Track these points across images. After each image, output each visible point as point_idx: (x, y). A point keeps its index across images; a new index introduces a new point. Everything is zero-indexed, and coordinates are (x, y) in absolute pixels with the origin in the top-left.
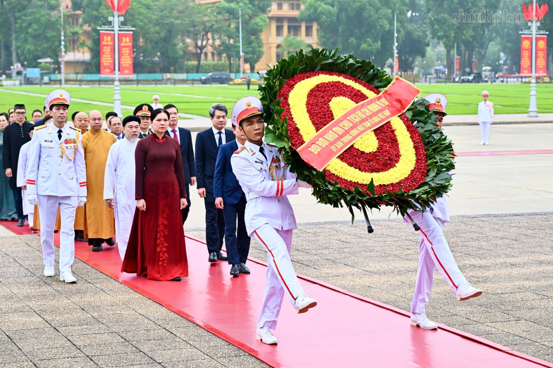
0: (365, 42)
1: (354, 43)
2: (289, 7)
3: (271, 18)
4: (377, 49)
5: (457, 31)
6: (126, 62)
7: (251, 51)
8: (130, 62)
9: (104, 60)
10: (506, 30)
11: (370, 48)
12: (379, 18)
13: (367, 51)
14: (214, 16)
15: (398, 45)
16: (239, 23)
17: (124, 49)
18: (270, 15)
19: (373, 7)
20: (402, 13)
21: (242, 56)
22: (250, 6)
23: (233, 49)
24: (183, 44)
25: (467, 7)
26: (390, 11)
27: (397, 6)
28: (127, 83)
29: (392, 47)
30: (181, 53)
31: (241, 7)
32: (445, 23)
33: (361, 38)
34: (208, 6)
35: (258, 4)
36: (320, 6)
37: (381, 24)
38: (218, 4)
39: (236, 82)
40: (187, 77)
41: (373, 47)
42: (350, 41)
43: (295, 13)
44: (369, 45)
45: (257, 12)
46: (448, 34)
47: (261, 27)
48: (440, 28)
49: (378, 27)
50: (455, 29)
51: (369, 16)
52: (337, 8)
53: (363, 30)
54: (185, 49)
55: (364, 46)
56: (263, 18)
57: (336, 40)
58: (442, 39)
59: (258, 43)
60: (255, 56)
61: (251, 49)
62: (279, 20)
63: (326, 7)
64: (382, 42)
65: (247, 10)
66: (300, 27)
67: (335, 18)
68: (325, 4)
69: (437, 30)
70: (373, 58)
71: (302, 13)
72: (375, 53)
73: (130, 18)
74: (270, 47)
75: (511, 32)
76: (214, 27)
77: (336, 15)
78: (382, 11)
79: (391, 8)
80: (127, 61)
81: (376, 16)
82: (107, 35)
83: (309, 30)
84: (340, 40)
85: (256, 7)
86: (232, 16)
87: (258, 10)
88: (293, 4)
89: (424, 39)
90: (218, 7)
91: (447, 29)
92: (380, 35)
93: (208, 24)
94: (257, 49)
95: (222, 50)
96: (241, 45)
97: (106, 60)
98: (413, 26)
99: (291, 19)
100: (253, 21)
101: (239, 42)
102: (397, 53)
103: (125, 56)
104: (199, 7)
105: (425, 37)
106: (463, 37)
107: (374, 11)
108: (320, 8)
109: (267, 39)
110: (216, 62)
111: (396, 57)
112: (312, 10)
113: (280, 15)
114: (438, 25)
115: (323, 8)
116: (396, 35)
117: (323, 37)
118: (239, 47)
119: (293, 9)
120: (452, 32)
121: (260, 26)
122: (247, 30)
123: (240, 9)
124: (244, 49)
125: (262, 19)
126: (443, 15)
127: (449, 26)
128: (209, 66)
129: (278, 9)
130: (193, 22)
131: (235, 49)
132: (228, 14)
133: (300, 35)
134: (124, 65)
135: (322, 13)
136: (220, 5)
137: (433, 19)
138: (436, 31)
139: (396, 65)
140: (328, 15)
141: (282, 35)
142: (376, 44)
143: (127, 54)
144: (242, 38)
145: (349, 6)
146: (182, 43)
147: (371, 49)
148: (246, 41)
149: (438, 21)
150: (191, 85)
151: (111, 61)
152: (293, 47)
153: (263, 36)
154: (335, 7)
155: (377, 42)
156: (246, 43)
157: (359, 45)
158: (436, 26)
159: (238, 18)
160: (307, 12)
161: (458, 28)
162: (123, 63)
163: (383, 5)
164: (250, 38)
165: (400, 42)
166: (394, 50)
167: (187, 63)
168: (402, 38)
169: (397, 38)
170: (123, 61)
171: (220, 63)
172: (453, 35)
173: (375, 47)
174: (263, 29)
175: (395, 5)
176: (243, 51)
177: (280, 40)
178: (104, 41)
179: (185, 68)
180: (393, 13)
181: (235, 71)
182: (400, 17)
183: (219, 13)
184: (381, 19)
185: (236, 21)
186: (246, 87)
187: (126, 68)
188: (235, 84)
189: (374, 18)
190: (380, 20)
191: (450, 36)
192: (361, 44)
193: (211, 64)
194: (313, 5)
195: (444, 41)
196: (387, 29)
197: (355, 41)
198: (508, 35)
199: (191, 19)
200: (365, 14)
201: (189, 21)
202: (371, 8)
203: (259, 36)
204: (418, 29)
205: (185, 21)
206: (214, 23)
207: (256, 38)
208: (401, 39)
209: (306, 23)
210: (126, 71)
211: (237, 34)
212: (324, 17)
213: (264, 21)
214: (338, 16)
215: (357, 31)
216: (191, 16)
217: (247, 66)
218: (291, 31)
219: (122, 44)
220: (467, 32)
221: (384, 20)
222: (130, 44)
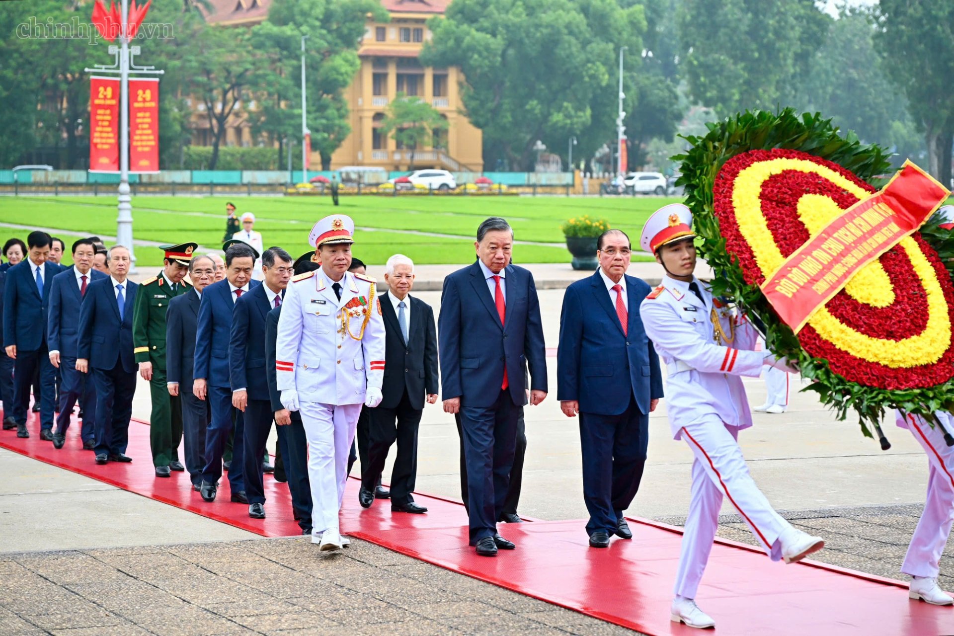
0: (560, 109)
1: (537, 111)
2: (400, 35)
3: (364, 58)
4: (583, 124)
5: (745, 88)
6: (144, 143)
7: (324, 125)
8: (153, 143)
9: (97, 138)
10: (830, 89)
11: (568, 121)
12: (588, 61)
13: (563, 127)
14: (248, 52)
15: (625, 117)
16: (300, 67)
17: (140, 115)
18: (362, 50)
19: (577, 39)
20: (634, 51)
21: (307, 135)
22: (324, 32)
23: (287, 122)
24: (181, 109)
25: (765, 41)
26: (611, 46)
27: (625, 35)
28: (66, 189)
29: (614, 121)
30: (177, 128)
31: (304, 34)
32: (721, 72)
33: (551, 101)
34: (237, 30)
35: (338, 29)
36: (468, 34)
37: (592, 72)
38: (256, 28)
39: (301, 190)
40: (192, 178)
41: (575, 120)
42: (528, 107)
43: (413, 49)
44: (568, 116)
45: (336, 45)
46: (727, 95)
47: (345, 76)
48: (712, 82)
49: (587, 79)
50: (740, 85)
51: (568, 57)
52: (504, 39)
53: (555, 85)
54: (185, 122)
55: (557, 117)
56: (350, 57)
57: (500, 106)
58: (715, 105)
59: (338, 110)
60: (332, 136)
61: (324, 121)
62: (379, 61)
63: (479, 35)
64: (592, 108)
65: (317, 40)
66: (422, 76)
67: (499, 59)
68: (477, 30)
69: (704, 85)
70: (575, 142)
71: (428, 47)
72: (578, 132)
73: (76, 54)
74: (361, 118)
75: (838, 92)
76: (248, 73)
77: (500, 52)
78: (594, 45)
79: (611, 41)
80: (147, 140)
81: (583, 56)
82: (106, 84)
83: (439, 83)
84: (507, 104)
85: (335, 35)
86: (285, 53)
87: (339, 41)
88: (407, 30)
89: (671, 105)
90: (256, 34)
91: (724, 84)
92: (590, 96)
93: (236, 69)
94: (337, 122)
95: (263, 123)
96: (304, 112)
97: (102, 138)
98: (648, 78)
99: (403, 61)
100: (327, 64)
101: (301, 107)
102: (625, 133)
103: (143, 129)
104: (218, 33)
105: (674, 101)
106: (758, 102)
107: (579, 46)
108: (467, 39)
109: (355, 101)
110: (245, 148)
111: (623, 141)
112: (451, 43)
113: (382, 51)
114: (706, 76)
115: (473, 38)
116: (622, 95)
117: (472, 98)
118: (300, 116)
119: (408, 41)
120: (734, 91)
121: (342, 74)
122: (315, 83)
123: (303, 38)
124: (310, 122)
125: (347, 61)
126: (716, 56)
127: (728, 78)
128: (232, 155)
129: (378, 40)
130: (204, 64)
131: (292, 122)
132: (278, 49)
133: (423, 94)
134: (140, 149)
135: (472, 48)
136: (261, 29)
137: (695, 63)
138: (702, 89)
139: (622, 156)
140: (485, 54)
141: (386, 94)
142: (581, 114)
143: (146, 126)
144: (307, 98)
145: (528, 36)
146: (178, 107)
147: (572, 124)
148: (313, 105)
149: (707, 68)
150: (208, 195)
151: (112, 141)
152: (412, 117)
153: (346, 95)
154: (499, 37)
155: (583, 110)
156: (313, 109)
157: (546, 116)
158: (702, 79)
159: (298, 58)
160: (441, 47)
161: (747, 83)
162: (139, 143)
163: (596, 35)
164: (320, 99)
165: (630, 110)
166: (617, 126)
167: (189, 149)
168: (633, 102)
169: (624, 101)
170: (137, 141)
171: (256, 149)
172: (737, 97)
173: (580, 120)
174: (349, 80)
175: (620, 33)
176: (308, 126)
177: (381, 104)
178: (97, 98)
179: (183, 159)
180: (617, 50)
181: (290, 167)
182: (630, 59)
183: (259, 46)
184: (593, 63)
185: (294, 62)
186: (329, 199)
187: (144, 155)
188: (298, 194)
189: (578, 59)
190: (590, 65)
191: (730, 99)
192: (550, 114)
193: (238, 153)
194: (453, 32)
195: (719, 109)
196: (604, 84)
197: (539, 107)
198: (834, 98)
199: (201, 58)
200: (561, 52)
201: (197, 61)
202: (573, 40)
203: (340, 94)
204: (660, 85)
205: (190, 61)
206: (249, 66)
207: (334, 99)
208: (631, 104)
209: (434, 69)
210: (144, 163)
211: (296, 89)
212: (476, 56)
213: (352, 64)
214: (503, 55)
215: (542, 87)
216: (202, 53)
217: (316, 157)
218: (402, 84)
219: (136, 105)
220: (765, 91)
221: (598, 63)
222: (153, 104)
